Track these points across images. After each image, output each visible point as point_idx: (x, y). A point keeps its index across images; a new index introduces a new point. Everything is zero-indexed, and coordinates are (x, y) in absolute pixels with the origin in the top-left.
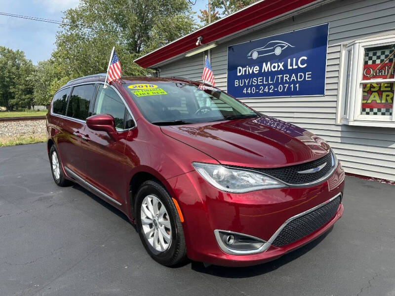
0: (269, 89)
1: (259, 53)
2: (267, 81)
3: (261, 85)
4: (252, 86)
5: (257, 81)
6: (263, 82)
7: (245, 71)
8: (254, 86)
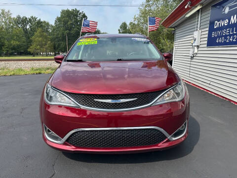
0: (233, 39)
1: (230, 8)
2: (233, 31)
3: (228, 35)
4: (222, 36)
5: (226, 32)
6: (229, 33)
7: (219, 24)
8: (224, 36)
